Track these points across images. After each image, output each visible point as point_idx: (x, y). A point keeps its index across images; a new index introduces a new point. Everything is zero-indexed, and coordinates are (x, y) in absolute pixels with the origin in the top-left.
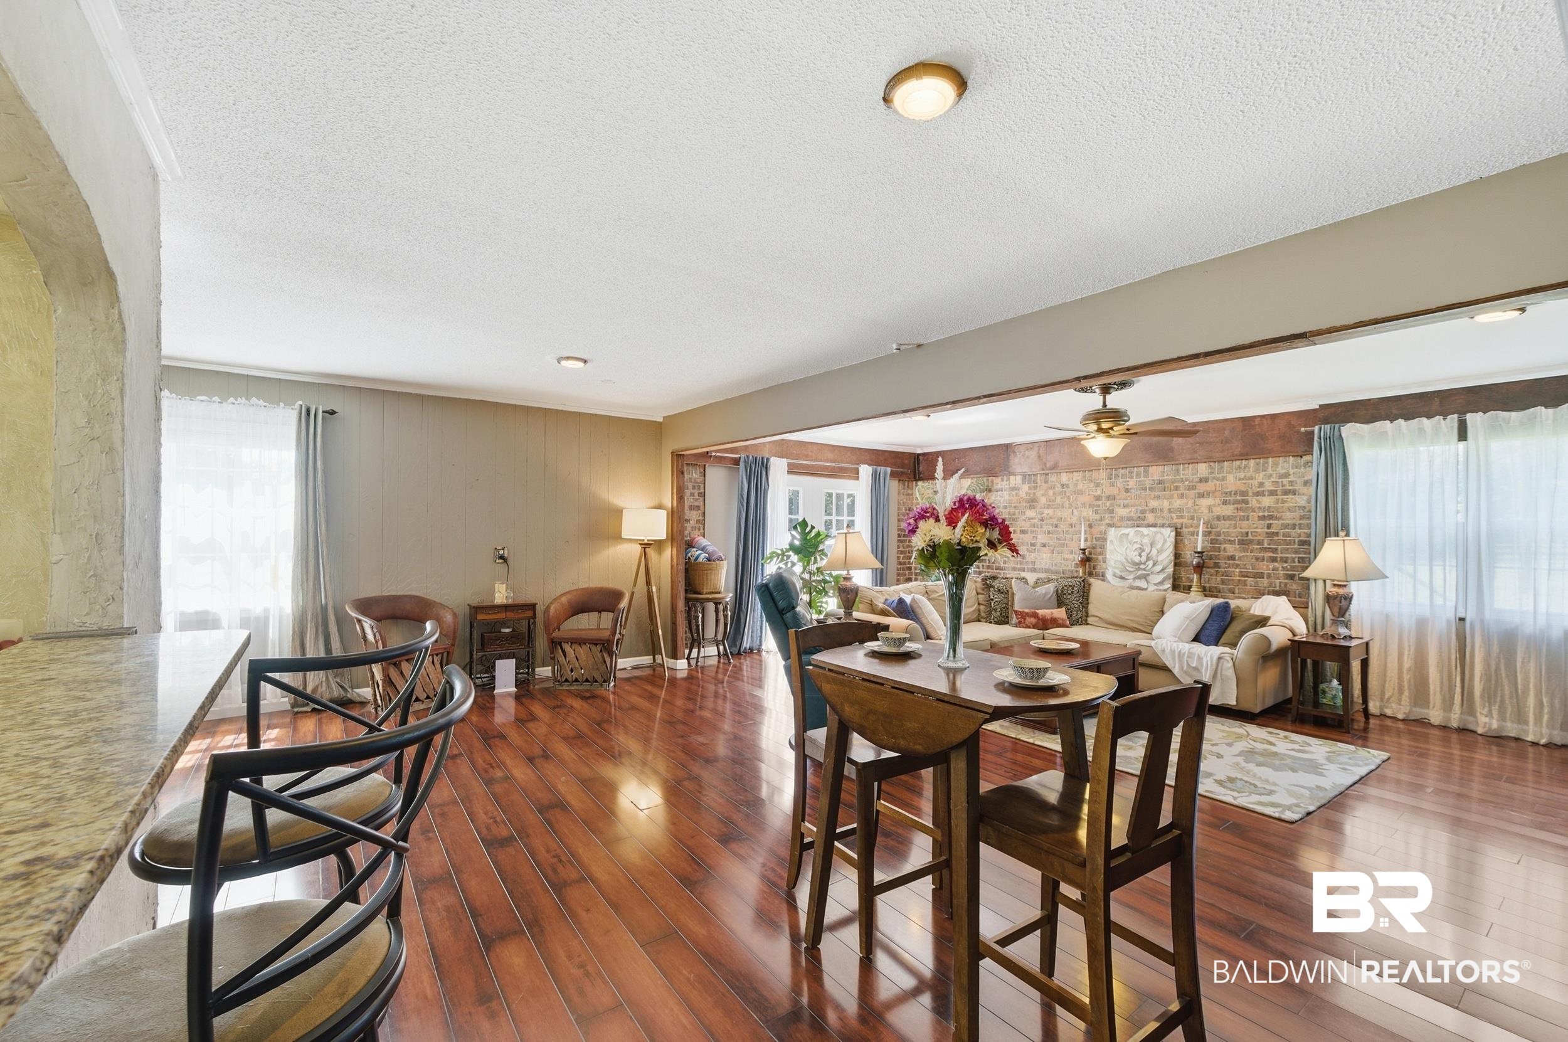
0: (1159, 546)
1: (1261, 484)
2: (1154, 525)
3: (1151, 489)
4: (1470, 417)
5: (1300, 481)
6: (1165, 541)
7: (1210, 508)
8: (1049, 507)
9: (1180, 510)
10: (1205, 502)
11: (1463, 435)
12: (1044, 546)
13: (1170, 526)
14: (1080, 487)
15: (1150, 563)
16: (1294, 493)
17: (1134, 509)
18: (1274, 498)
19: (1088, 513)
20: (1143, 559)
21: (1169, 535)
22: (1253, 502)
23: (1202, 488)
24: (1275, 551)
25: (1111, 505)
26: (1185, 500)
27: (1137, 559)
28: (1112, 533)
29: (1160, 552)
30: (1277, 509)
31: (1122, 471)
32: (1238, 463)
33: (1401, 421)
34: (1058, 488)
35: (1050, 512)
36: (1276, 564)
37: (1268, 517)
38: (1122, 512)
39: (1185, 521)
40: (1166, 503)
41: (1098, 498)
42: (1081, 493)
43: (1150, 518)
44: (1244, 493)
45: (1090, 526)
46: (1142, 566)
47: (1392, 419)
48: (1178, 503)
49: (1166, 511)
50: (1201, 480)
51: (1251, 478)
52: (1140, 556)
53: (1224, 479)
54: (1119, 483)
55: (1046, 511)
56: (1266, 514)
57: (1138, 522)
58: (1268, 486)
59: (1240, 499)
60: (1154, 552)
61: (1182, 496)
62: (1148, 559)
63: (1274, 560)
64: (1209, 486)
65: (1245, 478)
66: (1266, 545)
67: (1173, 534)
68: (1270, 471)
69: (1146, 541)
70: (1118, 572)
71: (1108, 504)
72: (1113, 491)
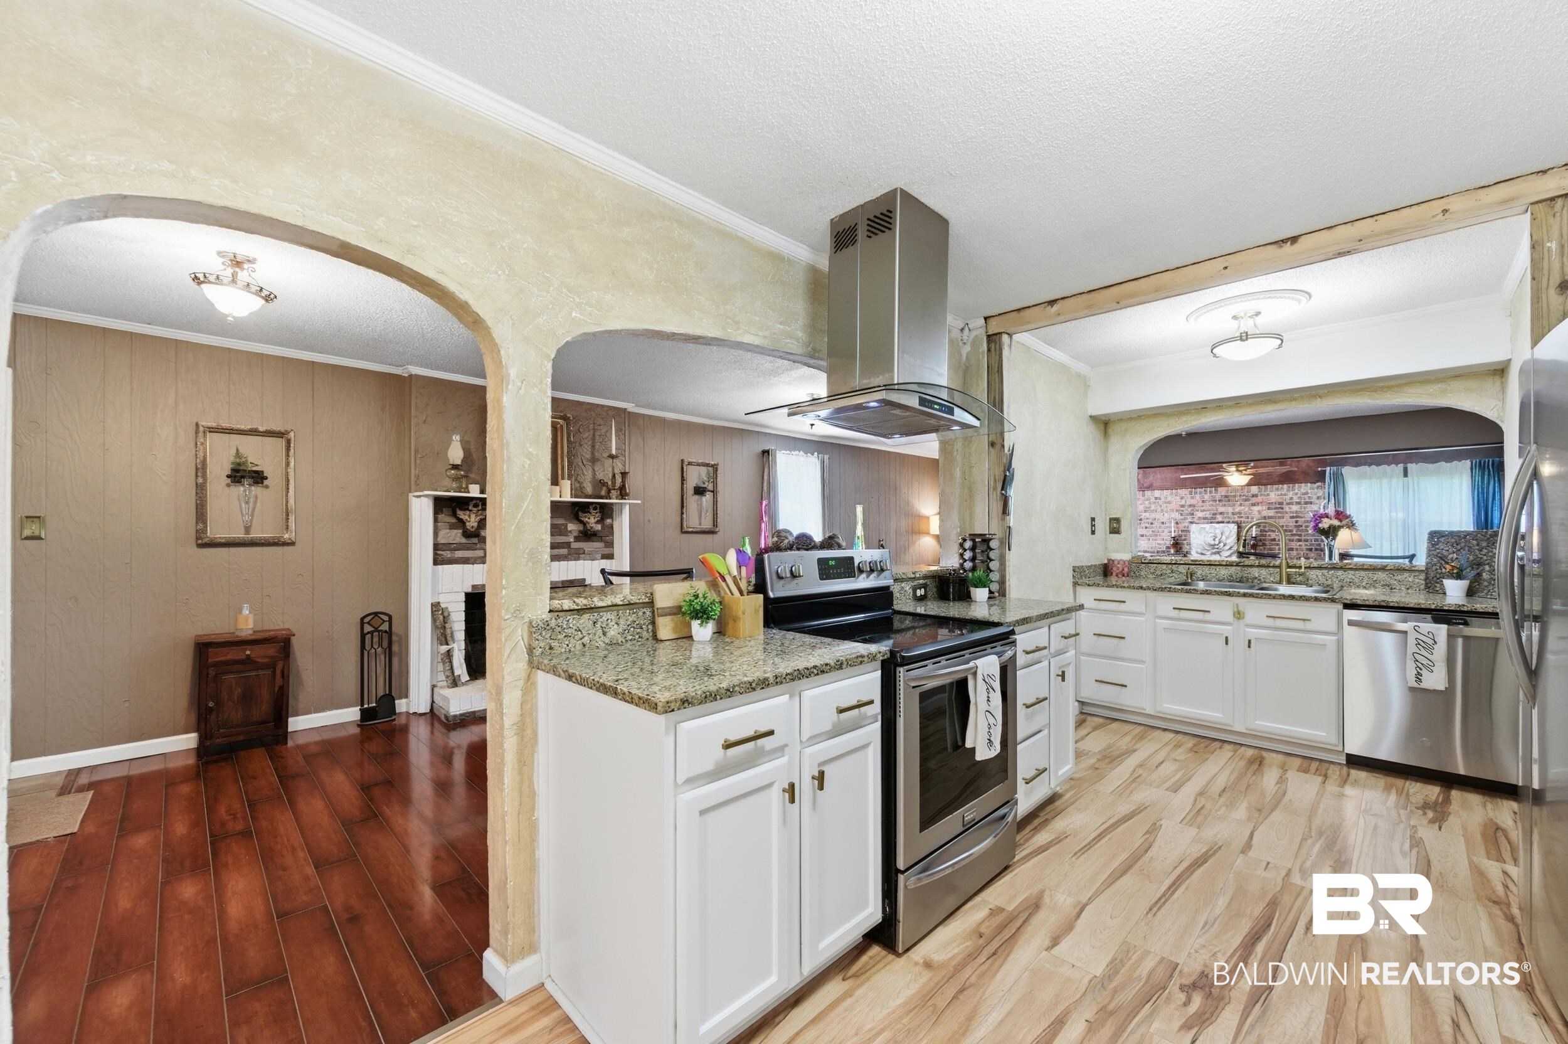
0: (1227, 534)
1: (1291, 498)
2: (1222, 522)
3: (1220, 501)
4: (1409, 465)
5: (1314, 497)
6: (1231, 531)
7: (1259, 512)
8: (1145, 511)
9: (1240, 513)
10: (1256, 508)
11: (1406, 474)
12: (1142, 536)
13: (1233, 522)
14: (1169, 499)
15: (1222, 545)
16: (1311, 503)
17: (1208, 512)
18: (1299, 506)
19: (1177, 515)
20: (1217, 542)
21: (1233, 528)
22: (1287, 508)
23: (1254, 500)
24: (1300, 536)
25: (1192, 510)
26: (1243, 507)
27: (1213, 542)
28: (1193, 527)
29: (1227, 538)
30: (1301, 512)
31: (1198, 490)
32: (1277, 486)
33: (1373, 466)
34: (1153, 500)
35: (1147, 514)
36: (1301, 543)
37: (1296, 517)
38: (1200, 514)
39: (1242, 519)
40: (1230, 510)
41: (1183, 506)
42: (1169, 503)
43: (1220, 518)
44: (1281, 503)
45: (1177, 523)
46: (1216, 547)
47: (1370, 465)
48: (1238, 509)
49: (1230, 514)
50: (1253, 496)
51: (1285, 495)
52: (1214, 540)
53: (1268, 495)
54: (1198, 496)
55: (1144, 514)
56: (1295, 515)
57: (1212, 520)
58: (1296, 499)
59: (1279, 506)
60: (1224, 538)
61: (1241, 505)
62: (1220, 543)
63: (1300, 540)
64: (1259, 499)
65: (1282, 495)
66: (1294, 532)
67: (1236, 527)
68: (1296, 491)
69: (1218, 532)
70: (1199, 551)
71: (1190, 509)
72: (1193, 502)
